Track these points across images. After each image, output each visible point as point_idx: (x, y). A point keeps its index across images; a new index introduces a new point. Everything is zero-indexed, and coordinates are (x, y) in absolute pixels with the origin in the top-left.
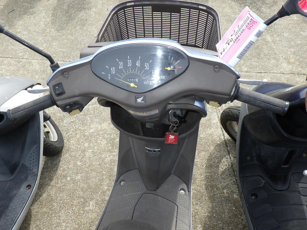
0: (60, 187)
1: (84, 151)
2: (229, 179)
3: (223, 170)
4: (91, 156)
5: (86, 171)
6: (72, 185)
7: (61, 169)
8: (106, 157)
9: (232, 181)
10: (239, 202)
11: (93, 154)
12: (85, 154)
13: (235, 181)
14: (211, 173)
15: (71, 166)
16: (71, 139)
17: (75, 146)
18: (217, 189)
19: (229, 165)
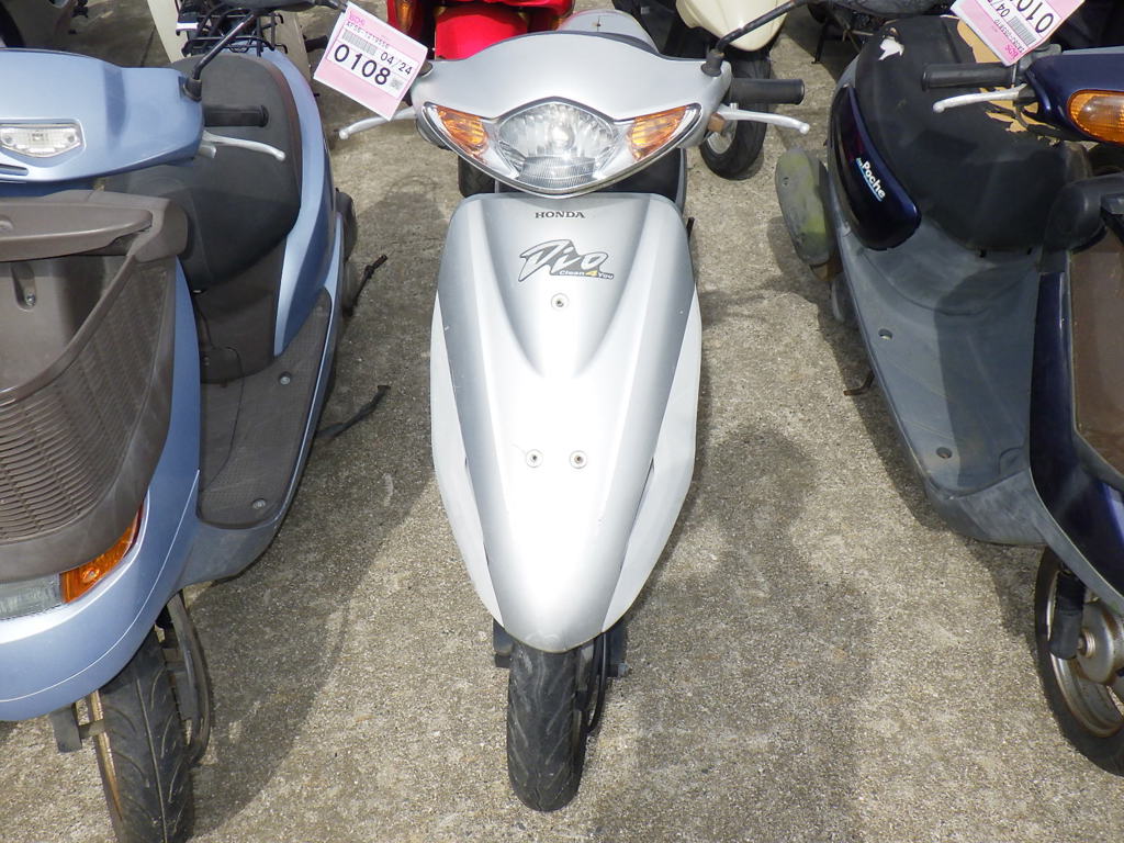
4: (426, 715)
11: (420, 724)
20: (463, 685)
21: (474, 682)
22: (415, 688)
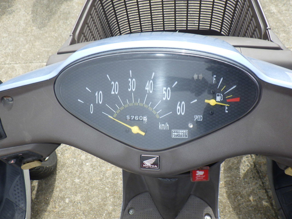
0: (59, 212)
1: (81, 165)
2: (254, 183)
3: (245, 172)
4: (90, 170)
5: (86, 189)
6: (72, 208)
7: (58, 189)
8: (107, 170)
9: (258, 185)
10: (270, 210)
11: (92, 167)
12: (83, 169)
13: (262, 184)
14: (231, 177)
15: (68, 185)
16: (66, 153)
17: (71, 159)
18: (241, 197)
19: (251, 165)
20: (77, 181)
21: (73, 182)
22: (92, 181)
